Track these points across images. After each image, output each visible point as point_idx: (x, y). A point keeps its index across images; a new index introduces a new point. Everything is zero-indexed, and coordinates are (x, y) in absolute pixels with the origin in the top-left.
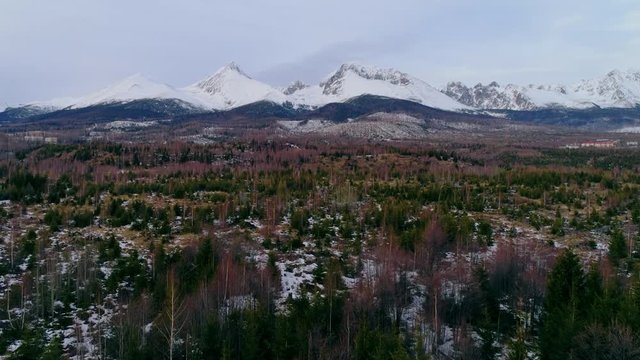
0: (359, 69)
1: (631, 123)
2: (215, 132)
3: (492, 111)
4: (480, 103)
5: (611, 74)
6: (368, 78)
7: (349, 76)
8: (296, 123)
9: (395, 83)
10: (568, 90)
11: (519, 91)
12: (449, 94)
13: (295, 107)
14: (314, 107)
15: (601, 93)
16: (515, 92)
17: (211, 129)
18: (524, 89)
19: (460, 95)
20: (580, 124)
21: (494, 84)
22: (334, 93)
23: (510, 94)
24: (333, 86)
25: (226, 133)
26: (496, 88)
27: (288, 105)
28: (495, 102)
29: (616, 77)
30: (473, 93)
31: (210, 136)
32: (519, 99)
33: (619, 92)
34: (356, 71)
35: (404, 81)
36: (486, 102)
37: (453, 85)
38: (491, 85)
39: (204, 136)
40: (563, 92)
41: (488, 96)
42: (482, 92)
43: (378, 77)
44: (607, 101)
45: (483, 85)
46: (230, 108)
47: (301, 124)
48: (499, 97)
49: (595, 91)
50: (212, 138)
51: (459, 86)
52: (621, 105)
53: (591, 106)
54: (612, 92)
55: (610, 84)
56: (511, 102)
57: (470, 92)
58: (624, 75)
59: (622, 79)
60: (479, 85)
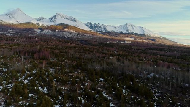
1: (128, 37)
2: (13, 31)
3: (97, 31)
5: (126, 24)
6: (64, 18)
7: (58, 17)
8: (40, 30)
9: (72, 21)
10: (116, 27)
11: (105, 26)
12: (87, 25)
13: (41, 25)
14: (46, 26)
15: (124, 29)
17: (11, 30)
18: (106, 26)
19: (90, 26)
20: (117, 36)
21: (99, 24)
22: (53, 22)
23: (102, 27)
24: (53, 20)
25: (16, 32)
26: (99, 25)
27: (38, 24)
28: (99, 29)
30: (93, 26)
31: (11, 33)
32: (105, 29)
33: (127, 29)
34: (61, 16)
35: (75, 21)
36: (96, 29)
37: (88, 23)
38: (98, 24)
39: (9, 33)
40: (115, 28)
41: (97, 27)
42: (96, 26)
43: (67, 18)
44: (124, 31)
46: (18, 23)
47: (42, 31)
48: (100, 27)
49: (122, 28)
50: (12, 34)
51: (90, 23)
52: (127, 33)
53: (121, 32)
55: (126, 27)
56: (103, 29)
57: (93, 25)
58: (129, 25)
59: (128, 26)
60: (95, 24)
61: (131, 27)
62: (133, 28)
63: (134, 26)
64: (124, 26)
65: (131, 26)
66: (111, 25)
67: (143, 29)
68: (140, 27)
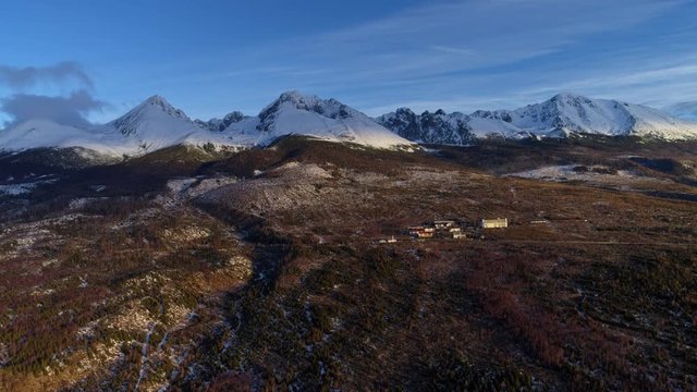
0: (297, 100)
4: (426, 133)
5: (553, 100)
6: (308, 110)
7: (285, 108)
9: (334, 117)
10: (513, 116)
11: (462, 119)
15: (544, 119)
16: (459, 121)
18: (467, 118)
19: (407, 123)
21: (440, 112)
22: (266, 129)
23: (454, 123)
24: (267, 121)
26: (442, 116)
28: (440, 132)
29: (558, 103)
30: (420, 121)
32: (462, 130)
33: (558, 120)
34: (294, 103)
35: (343, 114)
36: (431, 131)
37: (402, 112)
38: (437, 113)
40: (508, 119)
41: (433, 125)
42: (428, 120)
43: (317, 109)
44: (545, 131)
45: (430, 112)
48: (443, 126)
49: (539, 117)
52: (556, 136)
54: (552, 119)
55: (552, 110)
56: (454, 133)
57: (417, 120)
58: (564, 101)
59: (562, 105)
60: (426, 113)
61: (574, 110)
62: (582, 114)
63: (588, 102)
64: (545, 106)
65: (576, 102)
66: (492, 110)
67: (626, 113)
68: (616, 105)
